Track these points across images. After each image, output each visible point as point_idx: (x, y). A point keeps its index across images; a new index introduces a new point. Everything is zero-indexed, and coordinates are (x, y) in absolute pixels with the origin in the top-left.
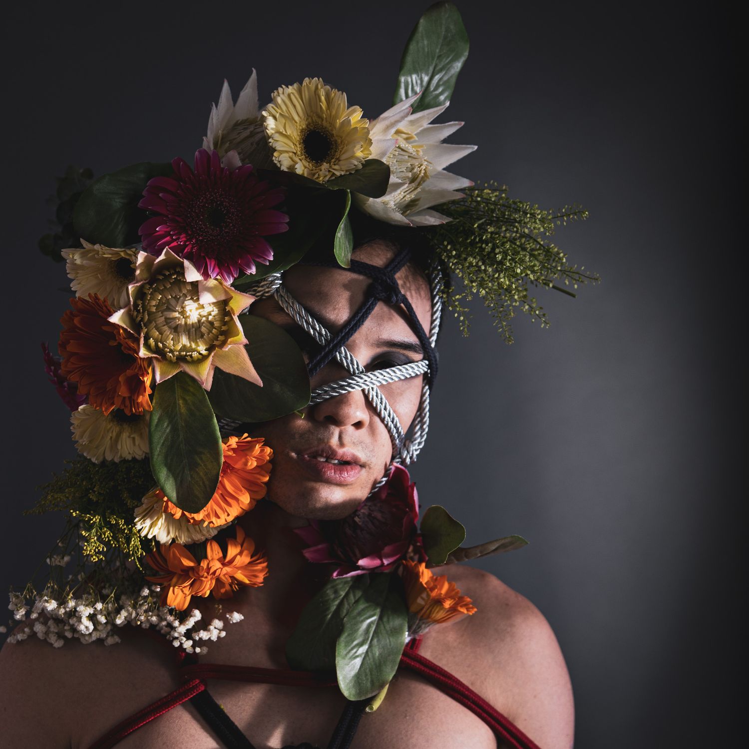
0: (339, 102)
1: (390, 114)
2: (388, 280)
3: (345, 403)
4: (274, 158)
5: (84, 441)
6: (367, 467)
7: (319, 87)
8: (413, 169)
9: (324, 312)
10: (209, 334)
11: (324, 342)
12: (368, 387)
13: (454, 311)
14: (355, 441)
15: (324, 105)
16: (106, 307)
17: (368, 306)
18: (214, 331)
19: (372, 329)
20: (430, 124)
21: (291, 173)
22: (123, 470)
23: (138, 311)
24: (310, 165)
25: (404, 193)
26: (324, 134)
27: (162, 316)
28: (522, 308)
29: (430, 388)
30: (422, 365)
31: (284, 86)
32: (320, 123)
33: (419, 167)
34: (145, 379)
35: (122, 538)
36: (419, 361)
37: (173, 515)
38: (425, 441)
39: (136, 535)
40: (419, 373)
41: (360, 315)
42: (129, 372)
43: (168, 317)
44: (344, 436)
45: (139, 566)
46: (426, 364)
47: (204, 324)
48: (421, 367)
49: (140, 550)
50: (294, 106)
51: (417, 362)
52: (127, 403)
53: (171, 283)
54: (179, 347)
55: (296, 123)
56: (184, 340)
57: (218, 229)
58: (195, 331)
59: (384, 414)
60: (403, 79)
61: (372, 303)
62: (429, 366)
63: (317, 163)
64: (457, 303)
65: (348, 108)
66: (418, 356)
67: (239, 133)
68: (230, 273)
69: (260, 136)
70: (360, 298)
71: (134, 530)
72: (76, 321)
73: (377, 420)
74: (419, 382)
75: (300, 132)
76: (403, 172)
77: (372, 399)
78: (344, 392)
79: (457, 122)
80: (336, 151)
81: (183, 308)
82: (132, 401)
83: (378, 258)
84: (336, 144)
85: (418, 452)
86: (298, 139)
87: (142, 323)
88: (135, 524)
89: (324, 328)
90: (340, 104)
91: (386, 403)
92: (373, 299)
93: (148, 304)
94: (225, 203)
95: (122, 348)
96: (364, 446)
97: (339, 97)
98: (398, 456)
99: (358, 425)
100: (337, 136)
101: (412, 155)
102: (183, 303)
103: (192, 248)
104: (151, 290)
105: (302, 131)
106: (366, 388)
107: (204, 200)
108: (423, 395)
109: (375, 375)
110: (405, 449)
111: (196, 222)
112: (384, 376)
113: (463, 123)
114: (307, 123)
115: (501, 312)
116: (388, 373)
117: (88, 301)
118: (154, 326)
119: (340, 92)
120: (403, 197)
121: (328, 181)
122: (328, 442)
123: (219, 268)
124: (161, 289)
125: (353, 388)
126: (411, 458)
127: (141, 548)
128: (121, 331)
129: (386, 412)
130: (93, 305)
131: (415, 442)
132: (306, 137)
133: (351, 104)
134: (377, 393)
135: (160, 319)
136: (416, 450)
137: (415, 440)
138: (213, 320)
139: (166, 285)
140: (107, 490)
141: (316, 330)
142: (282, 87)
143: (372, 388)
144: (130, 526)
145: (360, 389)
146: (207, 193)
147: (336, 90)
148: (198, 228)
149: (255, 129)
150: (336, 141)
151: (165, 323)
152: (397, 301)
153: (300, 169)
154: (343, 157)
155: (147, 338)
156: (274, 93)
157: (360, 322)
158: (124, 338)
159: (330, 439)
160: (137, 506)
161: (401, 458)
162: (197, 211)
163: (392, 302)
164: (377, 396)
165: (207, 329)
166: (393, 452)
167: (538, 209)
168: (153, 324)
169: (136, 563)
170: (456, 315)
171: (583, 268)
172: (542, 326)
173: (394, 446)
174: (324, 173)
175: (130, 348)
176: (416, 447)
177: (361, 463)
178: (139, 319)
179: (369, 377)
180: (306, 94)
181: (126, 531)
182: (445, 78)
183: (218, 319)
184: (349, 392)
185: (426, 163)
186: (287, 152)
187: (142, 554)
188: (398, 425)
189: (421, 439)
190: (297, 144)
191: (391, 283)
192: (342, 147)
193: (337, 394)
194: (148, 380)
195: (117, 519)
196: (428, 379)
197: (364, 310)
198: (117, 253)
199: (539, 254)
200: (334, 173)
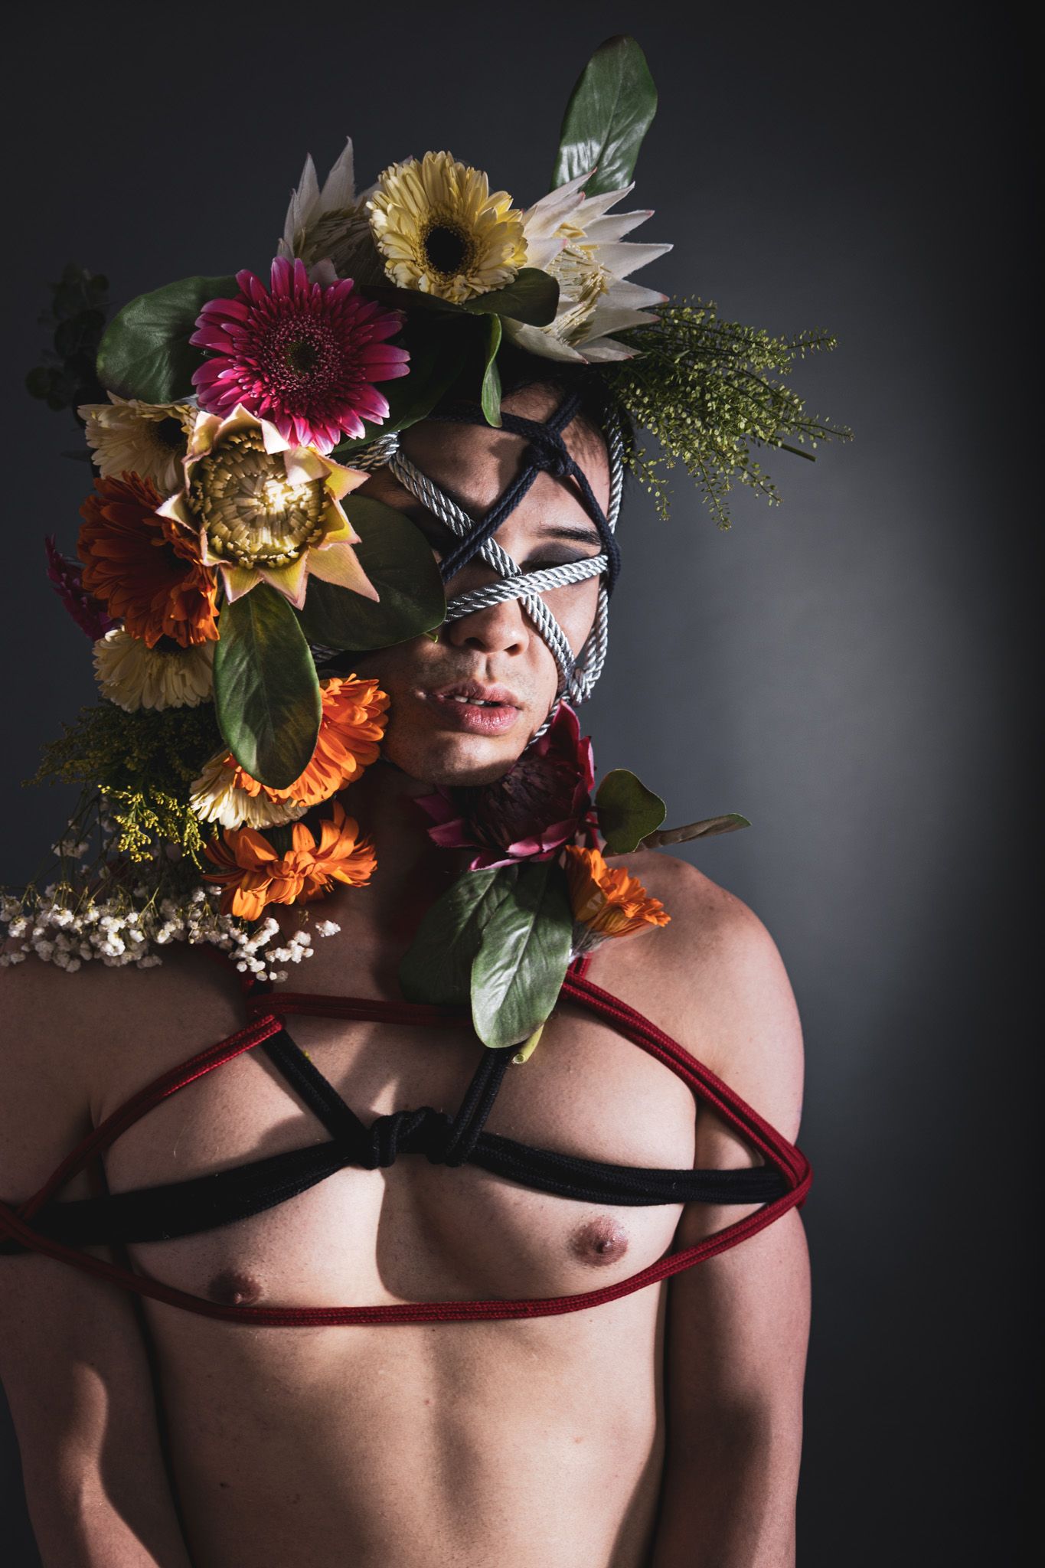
0: (478, 186)
1: (550, 202)
2: (552, 442)
3: (495, 619)
4: (386, 271)
5: (113, 682)
6: (526, 709)
7: (447, 164)
8: (584, 280)
9: (462, 488)
10: (300, 528)
11: (462, 531)
12: (527, 595)
13: (647, 484)
14: (509, 672)
15: (455, 190)
16: (150, 491)
17: (524, 479)
18: (308, 523)
19: (531, 511)
20: (605, 214)
21: (412, 293)
22: (171, 724)
23: (197, 498)
24: (438, 278)
25: (572, 315)
26: (454, 232)
27: (233, 504)
28: (740, 477)
29: (609, 594)
30: (599, 562)
31: (395, 164)
32: (448, 216)
33: (593, 278)
34: (209, 594)
35: (171, 823)
36: (595, 556)
37: (249, 792)
38: (602, 670)
39: (193, 818)
40: (595, 574)
41: (513, 492)
42: (185, 586)
43: (241, 505)
44: (493, 666)
45: (197, 863)
46: (604, 560)
47: (294, 515)
48: (598, 564)
49: (199, 841)
50: (411, 193)
51: (593, 557)
52: (183, 629)
53: (243, 456)
54: (258, 547)
55: (415, 217)
56: (265, 537)
57: (307, 374)
58: (280, 524)
59: (549, 632)
60: (565, 151)
61: (530, 474)
62: (609, 563)
63: (446, 274)
64: (650, 473)
65: (490, 195)
66: (594, 549)
67: (331, 231)
68: (327, 437)
69: (361, 235)
70: (513, 468)
71: (190, 812)
72: (105, 512)
73: (538, 640)
74: (594, 585)
75: (421, 231)
76: (570, 285)
77: (532, 611)
78: (492, 603)
79: (643, 211)
80: (473, 257)
81: (263, 491)
82: (190, 627)
83: (536, 410)
84: (473, 246)
85: (593, 685)
86: (418, 241)
87: (203, 514)
88: (191, 804)
89: (462, 511)
90: (478, 189)
91: (551, 616)
92: (531, 469)
93: (211, 486)
94: (316, 336)
95: (174, 550)
96: (521, 678)
97: (477, 179)
98: (566, 692)
99: (514, 650)
100: (474, 235)
101: (582, 261)
102: (263, 485)
103: (272, 402)
104: (215, 467)
105: (422, 229)
106: (524, 596)
107: (287, 333)
108: (599, 604)
109: (535, 578)
110: (575, 681)
111: (275, 364)
112: (549, 579)
113: (653, 212)
114: (429, 216)
115: (713, 485)
116: (554, 575)
117: (121, 483)
118: (219, 519)
119: (479, 171)
120: (571, 321)
121: (466, 301)
122: (471, 675)
123: (312, 430)
124: (230, 464)
125: (506, 597)
126: (583, 694)
127: (200, 838)
128: (174, 527)
129: (550, 630)
130: (128, 488)
131: (588, 672)
132: (430, 236)
133: (494, 188)
134: (538, 603)
135: (229, 507)
136: (590, 683)
137: (589, 669)
138: (307, 508)
139: (236, 459)
140: (151, 755)
141: (451, 514)
142: (393, 166)
143: (532, 596)
144: (184, 807)
145: (515, 598)
146: (291, 322)
147: (473, 169)
148: (278, 373)
149: (353, 225)
150: (473, 242)
151: (237, 514)
152: (566, 471)
153: (425, 285)
154: (486, 265)
155: (210, 536)
156: (382, 174)
157: (513, 503)
158: (178, 537)
159: (475, 671)
160: (196, 779)
161: (569, 694)
162: (276, 348)
163: (559, 473)
164: (538, 608)
165: (298, 520)
166: (558, 687)
167: (766, 336)
168: (219, 516)
169: (193, 859)
170: (650, 489)
171: (827, 420)
172: (770, 504)
173: (561, 678)
174: (459, 289)
175: (187, 551)
176: (590, 678)
177: (516, 705)
178: (198, 508)
179: (528, 581)
180: (428, 176)
181: (178, 814)
182: (624, 148)
183: (313, 506)
184: (500, 603)
185: (603, 271)
186: (403, 260)
187: (201, 847)
188: (568, 648)
189: (597, 667)
190: (417, 248)
191: (556, 446)
192: (482, 250)
193: (483, 607)
194: (212, 596)
195: (166, 797)
196: (607, 580)
197: (519, 486)
198: (162, 411)
199: (766, 400)
200: (473, 290)
